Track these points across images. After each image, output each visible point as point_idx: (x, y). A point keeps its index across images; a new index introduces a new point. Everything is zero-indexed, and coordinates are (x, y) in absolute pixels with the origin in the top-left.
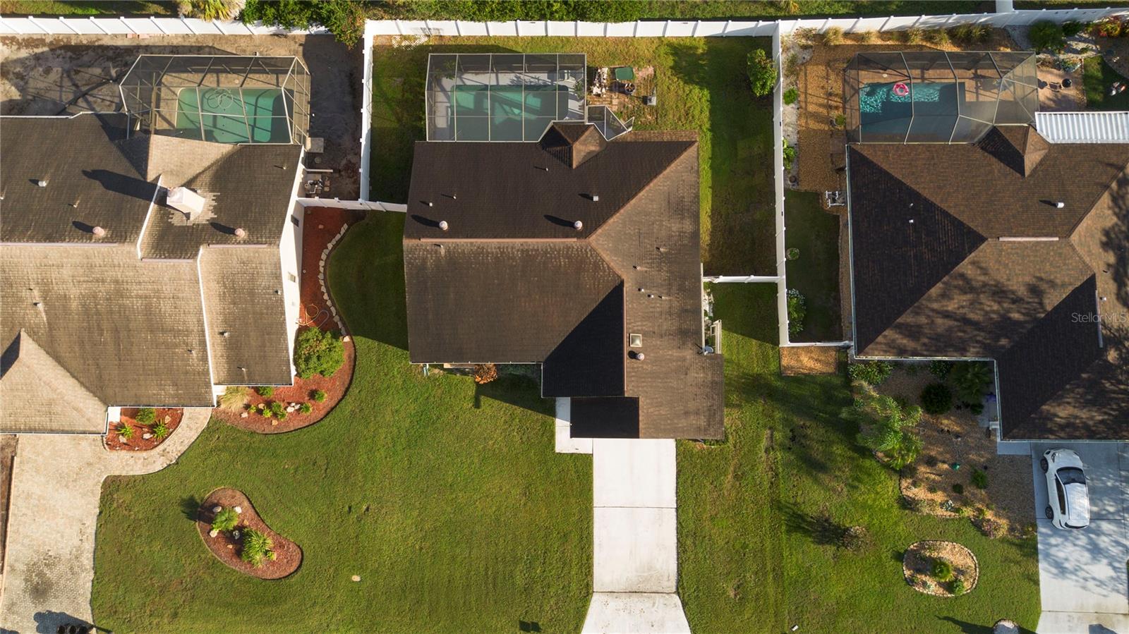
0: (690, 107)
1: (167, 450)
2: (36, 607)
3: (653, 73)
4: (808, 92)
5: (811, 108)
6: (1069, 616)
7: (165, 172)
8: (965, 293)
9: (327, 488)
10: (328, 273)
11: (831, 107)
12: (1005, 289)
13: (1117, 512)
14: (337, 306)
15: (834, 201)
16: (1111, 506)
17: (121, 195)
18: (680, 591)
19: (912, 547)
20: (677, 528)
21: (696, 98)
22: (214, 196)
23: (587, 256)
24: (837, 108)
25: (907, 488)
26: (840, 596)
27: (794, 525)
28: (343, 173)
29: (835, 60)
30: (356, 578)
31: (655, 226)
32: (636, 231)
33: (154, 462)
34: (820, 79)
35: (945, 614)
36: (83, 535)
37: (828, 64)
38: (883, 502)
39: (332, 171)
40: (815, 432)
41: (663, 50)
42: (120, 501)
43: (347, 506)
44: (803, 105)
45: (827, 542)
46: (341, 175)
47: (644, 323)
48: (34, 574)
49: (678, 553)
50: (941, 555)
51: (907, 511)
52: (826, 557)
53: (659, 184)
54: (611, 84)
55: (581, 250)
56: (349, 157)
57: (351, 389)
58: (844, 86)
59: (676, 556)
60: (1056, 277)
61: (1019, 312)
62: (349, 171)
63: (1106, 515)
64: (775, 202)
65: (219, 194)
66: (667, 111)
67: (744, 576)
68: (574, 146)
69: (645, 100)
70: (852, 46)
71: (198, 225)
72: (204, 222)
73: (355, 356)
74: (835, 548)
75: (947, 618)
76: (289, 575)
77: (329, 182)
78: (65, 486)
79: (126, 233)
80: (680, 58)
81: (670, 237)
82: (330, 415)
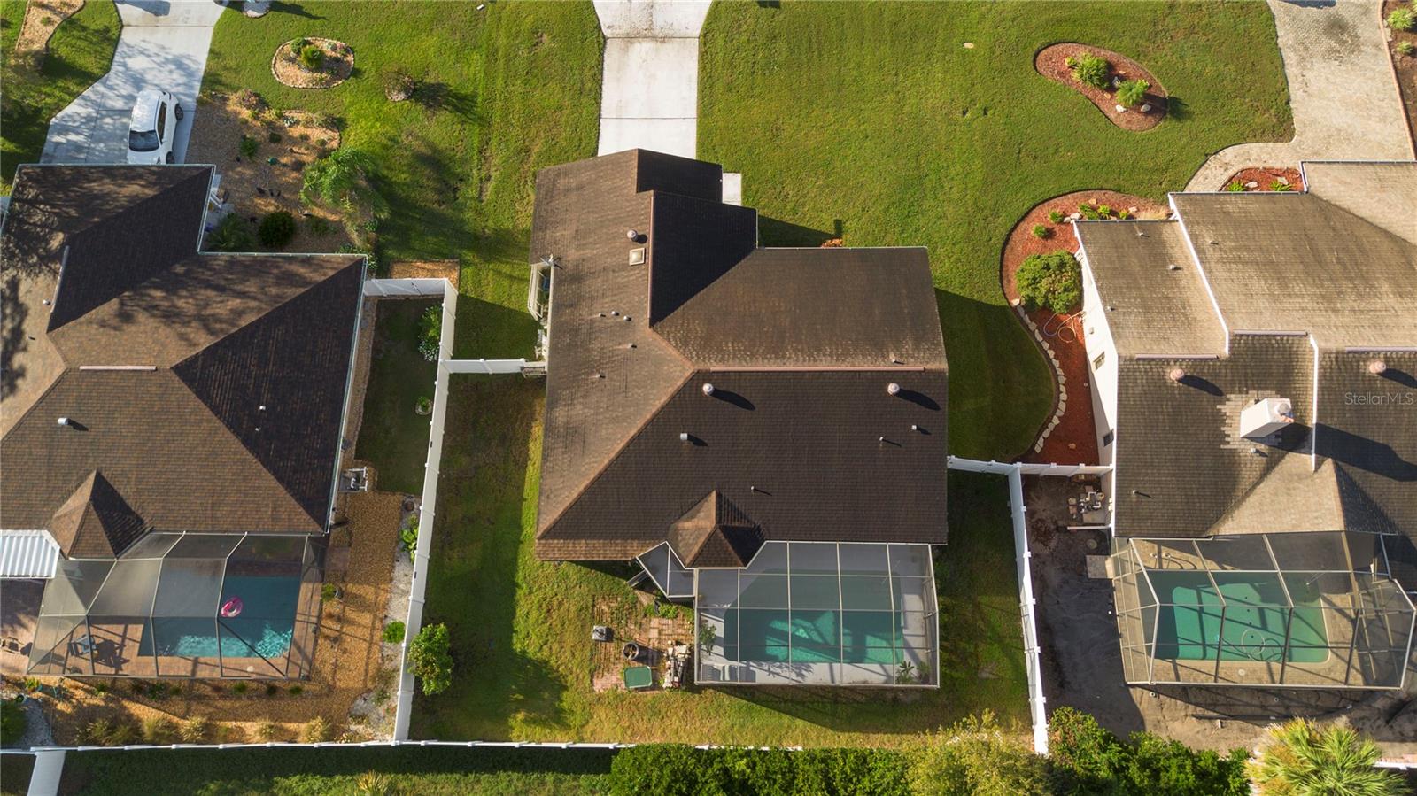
0: (543, 623)
1: (1222, 170)
2: (1337, 11)
3: (595, 680)
4: (367, 644)
5: (366, 618)
6: (186, 23)
7: (1308, 476)
8: (213, 315)
9: (1016, 132)
10: (1053, 384)
11: (340, 619)
12: (164, 320)
13: (103, 117)
14: (1034, 343)
15: (358, 477)
16: (107, 124)
17: (1363, 435)
18: (602, 40)
19: (340, 82)
20: (601, 99)
21: (534, 637)
22: (1229, 443)
23: (698, 352)
24: (330, 616)
25: (332, 139)
26: (427, 36)
27: (467, 102)
28: (1053, 527)
29: (319, 696)
30: (969, 46)
31: (605, 406)
32: (630, 394)
33: (1236, 157)
34: (346, 665)
35: (317, 22)
36: (1303, 81)
37: (331, 689)
38: (363, 124)
39: (1069, 528)
40: (428, 197)
41: (576, 720)
42: (1267, 115)
43: (989, 115)
44: (378, 624)
45: (433, 85)
46: (1055, 523)
47: (626, 279)
48: (1350, 42)
49: (602, 74)
50: (310, 75)
51: (338, 116)
52: (436, 71)
53: (596, 465)
54: (658, 663)
55: (704, 358)
56: (1047, 551)
57: (1002, 241)
58: (314, 654)
59: (604, 72)
60: (97, 329)
61: (153, 298)
62: (1043, 529)
63: (115, 115)
64: (439, 479)
65: (1222, 447)
66: (579, 616)
67: (530, 53)
68: (714, 525)
69: (609, 635)
70: (290, 720)
71: (1240, 392)
72: (1232, 396)
73: (1001, 282)
74: (424, 81)
75: (316, 18)
76: (1047, 47)
77: (1071, 512)
78: (1340, 130)
79: (1339, 369)
80: (552, 704)
81: (585, 396)
82: (1025, 212)
